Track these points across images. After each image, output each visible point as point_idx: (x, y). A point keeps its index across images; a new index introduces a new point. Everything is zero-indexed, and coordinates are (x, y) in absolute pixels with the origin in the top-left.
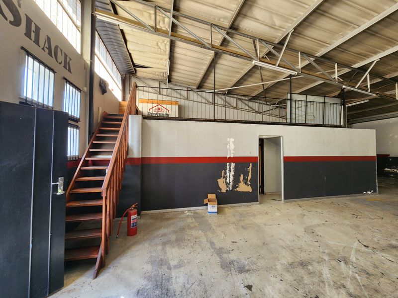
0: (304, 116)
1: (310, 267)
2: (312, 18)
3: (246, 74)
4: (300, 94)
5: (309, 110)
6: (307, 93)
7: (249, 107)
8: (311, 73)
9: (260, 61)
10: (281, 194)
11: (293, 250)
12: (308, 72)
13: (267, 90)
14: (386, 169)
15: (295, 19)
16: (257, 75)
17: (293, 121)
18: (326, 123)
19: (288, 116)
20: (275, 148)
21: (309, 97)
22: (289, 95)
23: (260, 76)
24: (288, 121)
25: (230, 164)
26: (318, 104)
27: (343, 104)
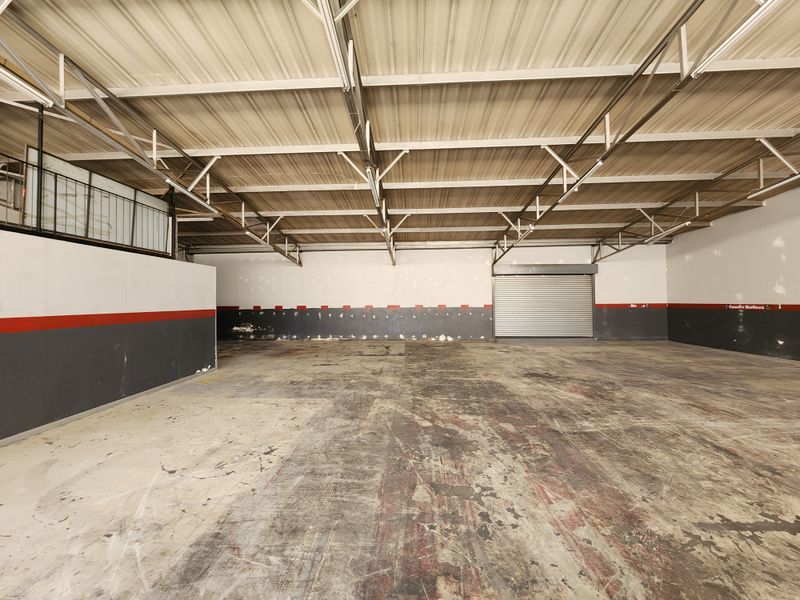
0: (82, 220)
4: (75, 163)
5: (96, 208)
8: (93, 122)
17: (48, 226)
18: (138, 244)
21: (95, 176)
22: (33, 153)
24: (31, 222)
26: (120, 201)
27: (171, 213)
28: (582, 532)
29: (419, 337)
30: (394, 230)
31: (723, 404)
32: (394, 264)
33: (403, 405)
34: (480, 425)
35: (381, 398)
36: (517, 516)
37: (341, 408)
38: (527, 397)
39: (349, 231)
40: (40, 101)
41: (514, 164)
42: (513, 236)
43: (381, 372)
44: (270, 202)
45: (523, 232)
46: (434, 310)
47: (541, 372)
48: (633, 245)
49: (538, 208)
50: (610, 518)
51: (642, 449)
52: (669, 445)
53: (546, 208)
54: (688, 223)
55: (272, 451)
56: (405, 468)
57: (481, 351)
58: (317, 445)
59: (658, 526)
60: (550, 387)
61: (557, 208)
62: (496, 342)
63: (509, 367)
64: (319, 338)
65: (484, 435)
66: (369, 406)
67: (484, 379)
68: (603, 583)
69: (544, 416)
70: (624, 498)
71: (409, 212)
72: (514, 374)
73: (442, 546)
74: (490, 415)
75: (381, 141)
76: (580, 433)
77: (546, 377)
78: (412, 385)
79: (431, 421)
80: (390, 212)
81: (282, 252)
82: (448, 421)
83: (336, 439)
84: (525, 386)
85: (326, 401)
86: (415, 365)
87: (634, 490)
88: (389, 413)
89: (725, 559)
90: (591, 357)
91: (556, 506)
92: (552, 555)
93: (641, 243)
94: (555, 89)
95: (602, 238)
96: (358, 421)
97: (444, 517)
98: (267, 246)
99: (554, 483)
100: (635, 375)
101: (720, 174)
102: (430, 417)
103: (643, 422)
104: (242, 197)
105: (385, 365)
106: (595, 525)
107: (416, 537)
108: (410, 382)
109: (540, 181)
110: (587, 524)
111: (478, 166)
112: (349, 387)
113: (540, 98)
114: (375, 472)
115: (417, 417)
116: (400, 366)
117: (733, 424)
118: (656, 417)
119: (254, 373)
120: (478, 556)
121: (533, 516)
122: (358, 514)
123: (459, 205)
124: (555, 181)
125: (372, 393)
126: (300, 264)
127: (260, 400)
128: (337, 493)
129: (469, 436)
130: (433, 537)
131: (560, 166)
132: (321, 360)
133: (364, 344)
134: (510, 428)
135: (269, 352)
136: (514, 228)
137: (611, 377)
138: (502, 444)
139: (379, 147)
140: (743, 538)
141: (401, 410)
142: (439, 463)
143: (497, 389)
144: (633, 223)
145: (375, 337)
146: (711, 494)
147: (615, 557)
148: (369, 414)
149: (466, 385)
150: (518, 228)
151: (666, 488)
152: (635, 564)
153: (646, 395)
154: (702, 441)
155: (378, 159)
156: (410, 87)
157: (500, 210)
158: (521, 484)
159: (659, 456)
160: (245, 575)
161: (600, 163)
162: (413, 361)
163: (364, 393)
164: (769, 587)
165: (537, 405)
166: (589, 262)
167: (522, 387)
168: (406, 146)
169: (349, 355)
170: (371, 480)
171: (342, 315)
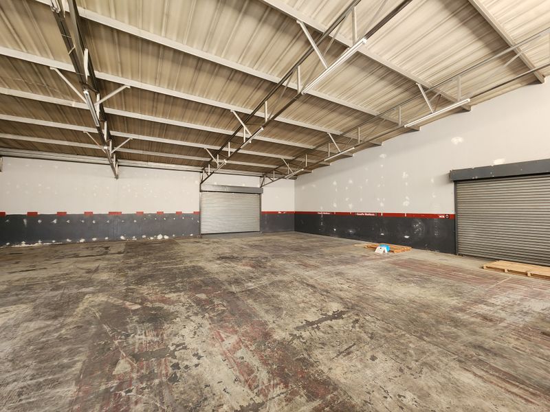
28: (239, 354)
29: (139, 236)
30: (116, 149)
31: (312, 262)
32: (117, 177)
33: (115, 295)
34: (182, 299)
35: (93, 293)
36: (199, 358)
37: (42, 310)
38: (217, 273)
41: (214, 118)
42: (214, 166)
43: (96, 270)
45: (220, 163)
46: (153, 216)
47: (228, 255)
48: (280, 178)
49: (229, 149)
50: (256, 339)
51: (277, 293)
52: (288, 288)
53: (234, 150)
54: (303, 170)
56: (109, 349)
57: (190, 245)
59: (279, 335)
60: (233, 264)
61: (240, 151)
62: (201, 238)
63: (208, 254)
64: (24, 244)
65: (183, 306)
66: (78, 303)
67: (189, 265)
68: (247, 381)
69: (226, 284)
70: (265, 324)
71: (132, 136)
72: (211, 259)
73: (136, 403)
74: (190, 290)
75: (102, 71)
76: (246, 291)
77: (231, 258)
78: (128, 277)
79: (140, 304)
80: (113, 133)
82: (155, 301)
83: (29, 342)
84: (217, 266)
85: (24, 306)
86: (132, 261)
87: (269, 318)
88: (99, 305)
89: (305, 343)
90: (257, 243)
91: (226, 342)
92: (219, 376)
93: (283, 178)
94: (238, 77)
95: (265, 173)
96: (61, 320)
97: (141, 379)
99: (227, 327)
100: (277, 252)
101: (314, 147)
102: (140, 301)
103: (279, 278)
105: (102, 264)
106: (247, 346)
107: (112, 405)
108: (126, 276)
109: (231, 133)
110: (243, 347)
111: (189, 113)
112: (57, 288)
113: (230, 79)
114: (75, 363)
115: (128, 303)
116: (118, 262)
117: (315, 272)
118: (284, 273)
120: (167, 399)
121: (210, 354)
122: (47, 408)
123: (175, 138)
124: (239, 134)
125: (84, 290)
128: (23, 397)
129: (172, 308)
130: (129, 398)
131: (242, 126)
132: (21, 266)
133: (82, 246)
134: (203, 296)
136: (214, 160)
137: (266, 254)
138: (196, 309)
139: (98, 75)
140: (313, 329)
141: (113, 300)
142: (143, 337)
143: (198, 271)
144: (280, 166)
145: (94, 239)
146: (304, 310)
147: (255, 362)
148: (77, 310)
149: (175, 271)
150: (217, 161)
151: (285, 312)
152: (265, 362)
153: (282, 262)
154: (302, 283)
155: (100, 87)
156: (131, 36)
157: (205, 147)
158: (205, 334)
159: (284, 295)
161: (262, 129)
162: (131, 257)
163: (74, 291)
164: (320, 350)
165: (223, 277)
166: (259, 186)
167: (214, 267)
168: (128, 83)
169: (63, 257)
170: (70, 370)
171: (55, 221)
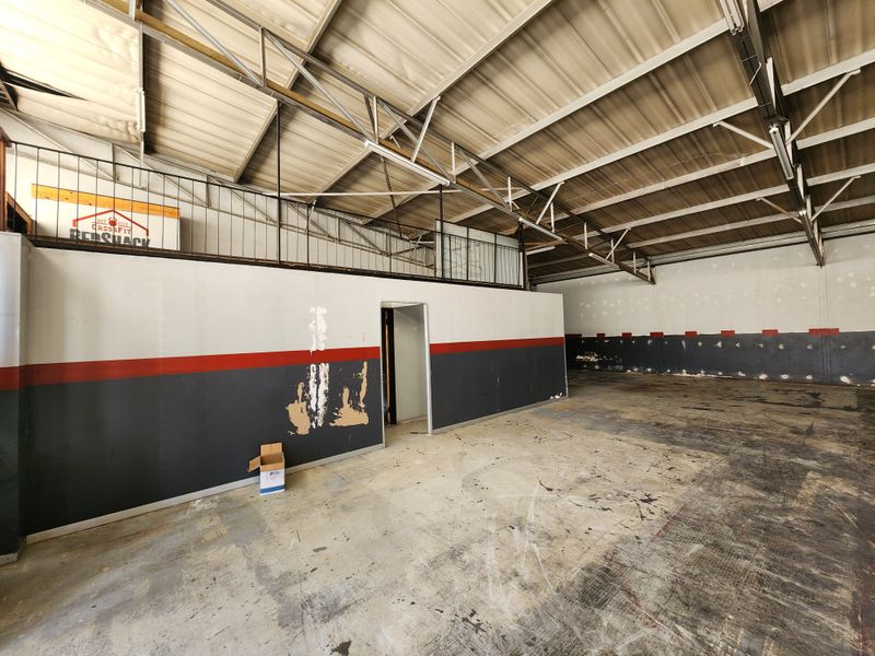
0: (465, 267)
1: (466, 557)
2: (469, 84)
3: (356, 168)
4: (459, 224)
5: (472, 255)
6: (469, 223)
7: (366, 239)
8: (471, 187)
9: (380, 144)
10: (426, 421)
11: (440, 530)
12: (467, 185)
13: (401, 209)
14: (579, 357)
15: (441, 77)
16: (378, 173)
17: (447, 276)
18: (499, 281)
19: (439, 265)
20: (415, 328)
21: (470, 230)
22: (438, 223)
23: (384, 177)
24: (439, 274)
25: (318, 368)
26: (486, 246)
27: (522, 249)
30: (820, 210)
32: (821, 262)
35: (821, 472)
37: (742, 471)
39: (728, 227)
40: (443, 183)
43: (810, 432)
44: (614, 216)
55: (652, 500)
58: (715, 511)
64: (684, 374)
66: (798, 480)
71: (858, 172)
75: (794, 79)
80: (811, 182)
81: (630, 271)
83: (744, 512)
85: (715, 456)
88: (845, 499)
96: (779, 497)
98: (613, 265)
104: (584, 217)
105: (820, 424)
112: (751, 444)
114: (835, 585)
116: (852, 427)
119: (608, 406)
122: (813, 633)
125: (800, 461)
126: (653, 281)
127: (621, 437)
128: (766, 589)
132: (693, 401)
133: (763, 386)
135: (619, 385)
139: (787, 89)
145: (785, 377)
148: (802, 492)
160: (650, 631)
163: (783, 458)
168: (855, 63)
169: (742, 399)
170: (828, 593)
171: (719, 344)
